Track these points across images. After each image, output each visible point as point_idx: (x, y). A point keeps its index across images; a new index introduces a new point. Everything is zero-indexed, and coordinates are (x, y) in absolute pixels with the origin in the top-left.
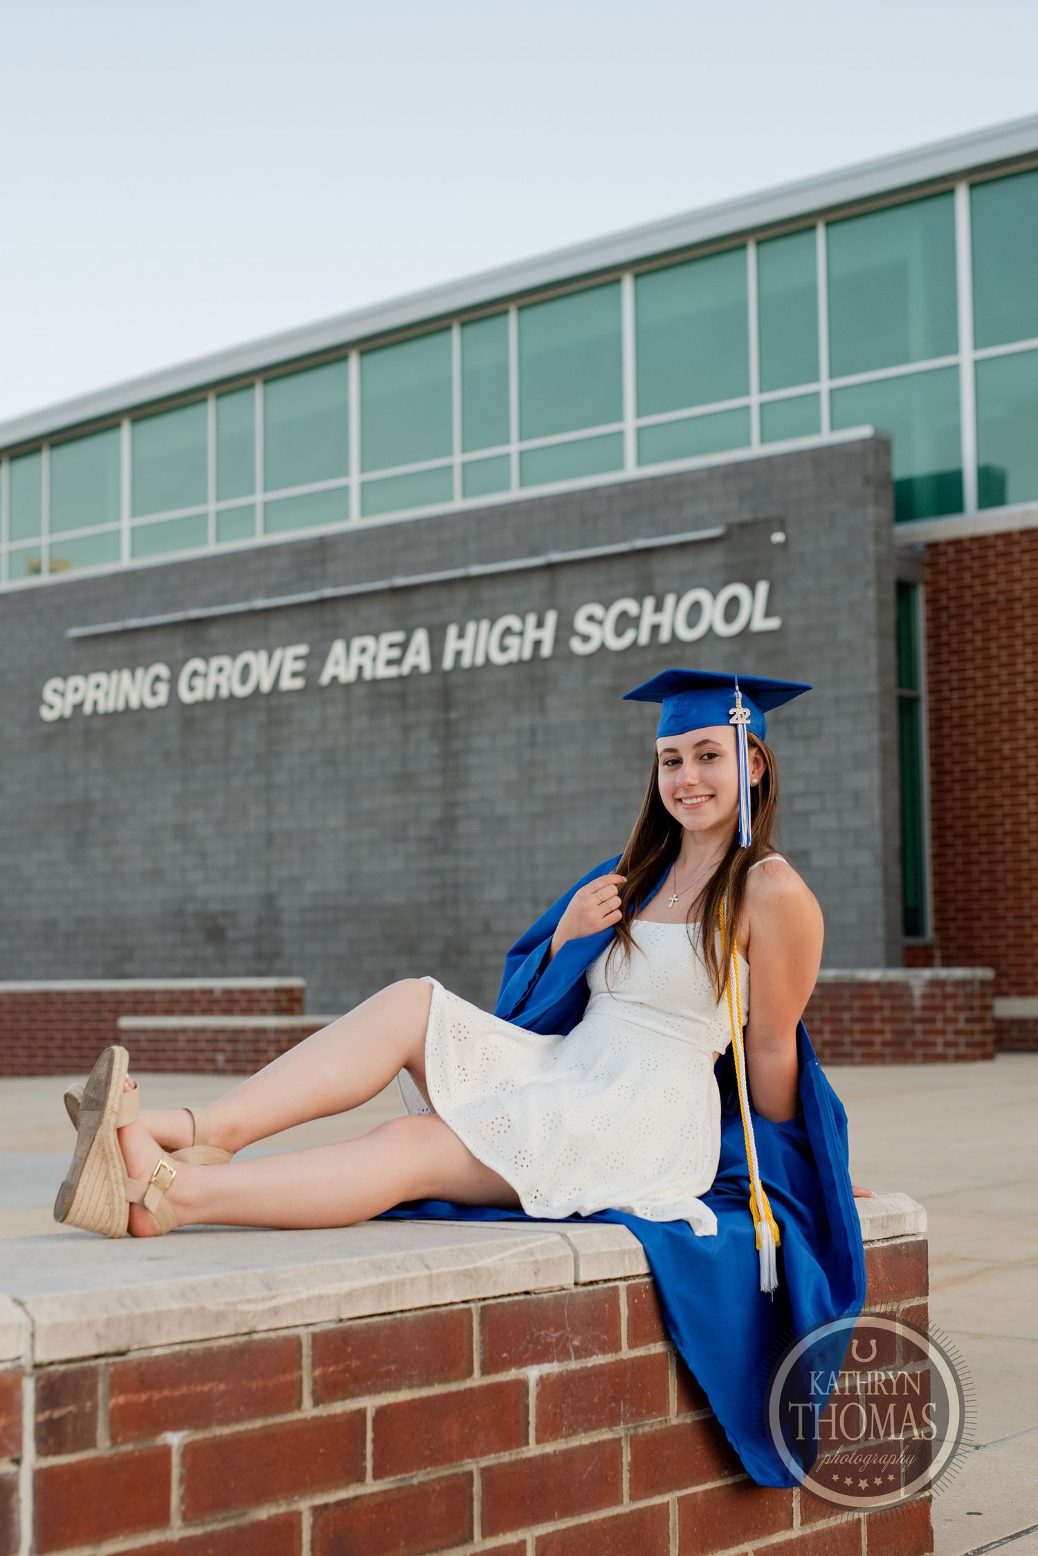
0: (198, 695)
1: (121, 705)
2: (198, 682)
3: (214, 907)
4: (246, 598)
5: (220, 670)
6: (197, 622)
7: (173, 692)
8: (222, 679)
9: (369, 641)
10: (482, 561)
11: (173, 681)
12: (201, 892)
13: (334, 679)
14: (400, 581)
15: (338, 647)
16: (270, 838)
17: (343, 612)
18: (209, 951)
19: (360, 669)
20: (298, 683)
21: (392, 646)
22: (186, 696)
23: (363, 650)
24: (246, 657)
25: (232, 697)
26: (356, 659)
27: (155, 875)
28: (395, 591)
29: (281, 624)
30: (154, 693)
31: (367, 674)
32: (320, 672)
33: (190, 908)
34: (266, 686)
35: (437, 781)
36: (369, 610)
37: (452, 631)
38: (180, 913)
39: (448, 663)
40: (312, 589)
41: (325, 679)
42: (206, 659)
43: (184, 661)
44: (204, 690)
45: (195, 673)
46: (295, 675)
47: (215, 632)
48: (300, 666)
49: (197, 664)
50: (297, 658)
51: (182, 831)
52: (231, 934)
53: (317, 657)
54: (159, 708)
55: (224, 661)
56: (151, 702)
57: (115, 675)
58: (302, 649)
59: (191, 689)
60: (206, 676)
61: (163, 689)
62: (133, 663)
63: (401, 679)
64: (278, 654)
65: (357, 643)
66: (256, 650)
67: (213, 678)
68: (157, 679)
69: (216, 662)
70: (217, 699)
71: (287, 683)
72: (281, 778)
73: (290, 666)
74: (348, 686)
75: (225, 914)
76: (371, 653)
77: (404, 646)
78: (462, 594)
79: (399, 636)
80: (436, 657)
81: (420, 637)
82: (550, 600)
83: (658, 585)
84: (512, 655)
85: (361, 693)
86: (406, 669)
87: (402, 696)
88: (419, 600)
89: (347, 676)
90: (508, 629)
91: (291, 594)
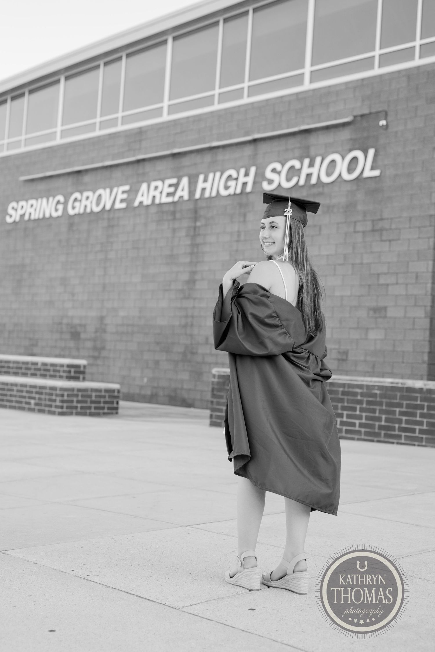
0: (76, 211)
1: (41, 216)
2: (77, 204)
3: (76, 321)
4: (102, 161)
5: (88, 198)
6: (79, 172)
7: (65, 209)
8: (88, 203)
9: (159, 183)
10: (218, 140)
11: (66, 203)
12: (70, 313)
13: (141, 203)
14: (176, 151)
15: (144, 186)
16: (104, 286)
17: (148, 167)
18: (73, 344)
19: (154, 197)
20: (123, 205)
21: (170, 186)
22: (71, 212)
23: (156, 188)
24: (100, 191)
25: (92, 212)
26: (152, 193)
27: (50, 303)
28: (174, 156)
29: (117, 174)
30: (56, 210)
31: (157, 201)
32: (135, 199)
33: (65, 321)
34: (108, 207)
35: (188, 260)
36: (161, 166)
37: (201, 177)
39: (198, 195)
40: (134, 156)
41: (136, 204)
42: (81, 192)
43: (72, 194)
44: (79, 209)
45: (76, 200)
46: (122, 201)
47: (87, 178)
48: (125, 196)
49: (77, 195)
50: (123, 192)
52: (82, 336)
53: (133, 191)
54: (58, 217)
55: (90, 194)
56: (55, 214)
57: (39, 200)
58: (127, 188)
59: (74, 208)
60: (80, 201)
61: (60, 207)
62: (48, 194)
63: (174, 203)
64: (115, 190)
65: (153, 184)
66: (105, 188)
67: (84, 202)
68: (58, 202)
69: (86, 194)
70: (84, 214)
71: (119, 205)
73: (120, 196)
74: (148, 206)
75: (81, 325)
76: (159, 189)
77: (176, 186)
78: (208, 158)
79: (174, 181)
80: (192, 192)
81: (185, 181)
82: (253, 160)
83: (312, 152)
84: (231, 191)
85: (153, 210)
86: (176, 198)
87: (174, 213)
88: (186, 161)
89: (147, 202)
90: (230, 177)
91: (123, 158)
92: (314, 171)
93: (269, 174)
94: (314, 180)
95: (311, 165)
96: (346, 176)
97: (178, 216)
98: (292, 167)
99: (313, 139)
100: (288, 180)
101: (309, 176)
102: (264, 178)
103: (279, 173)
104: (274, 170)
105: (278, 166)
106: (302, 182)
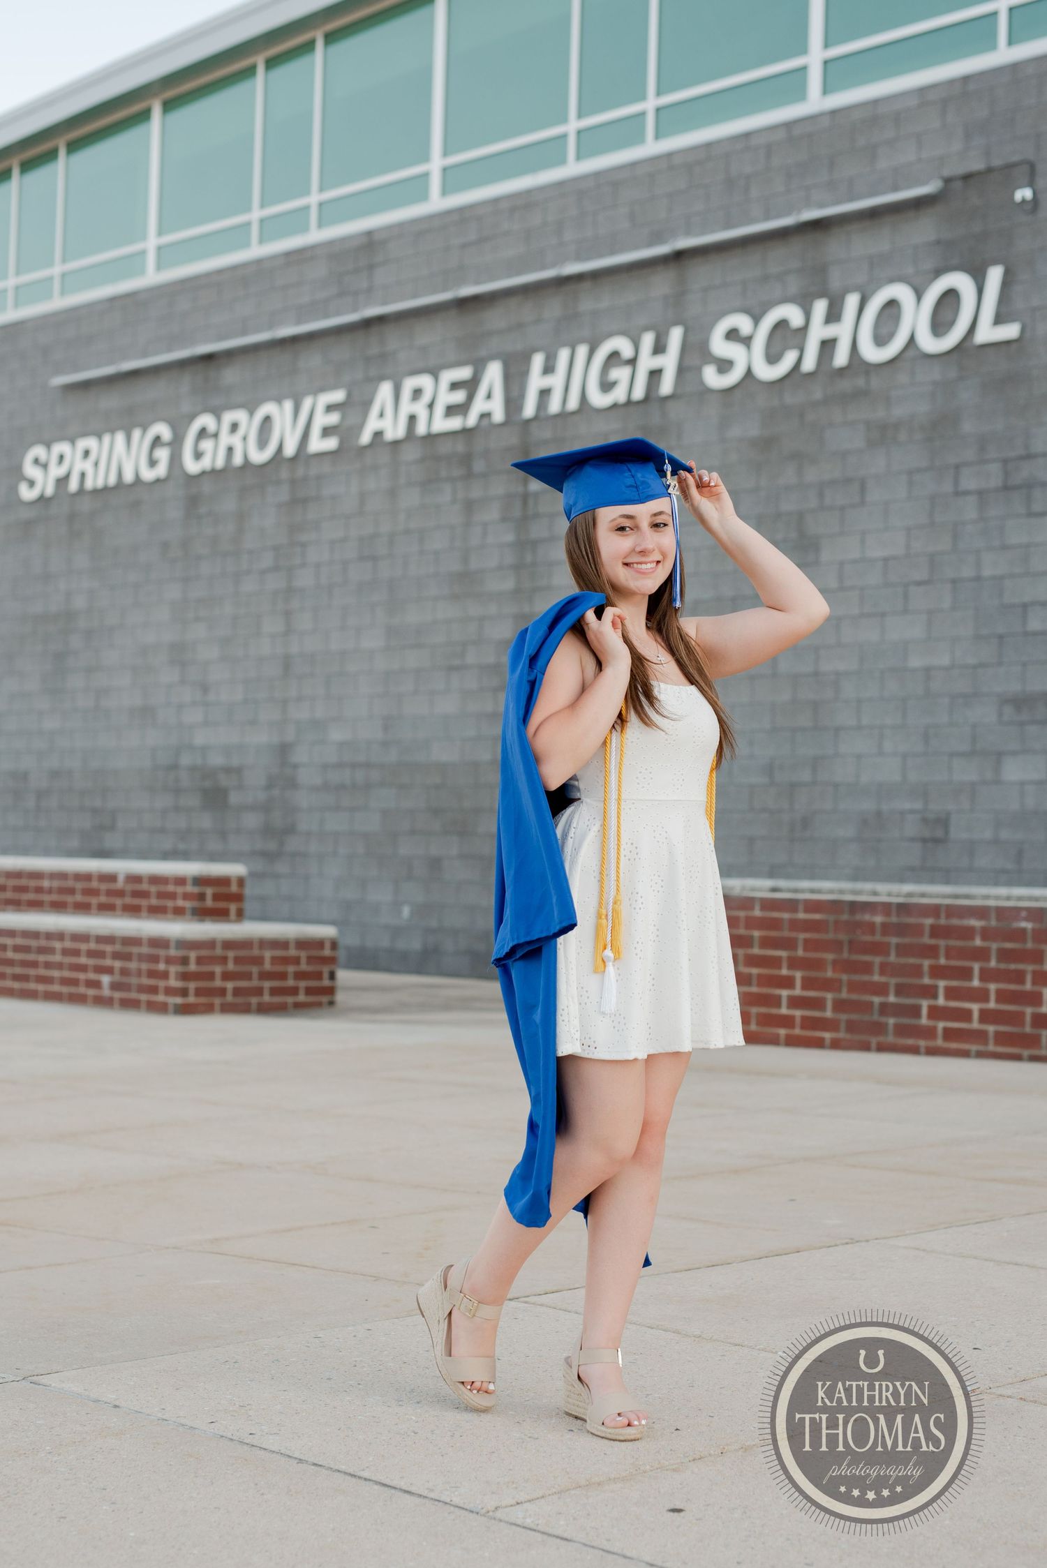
0: (206, 463)
1: (112, 480)
2: (207, 445)
3: (216, 760)
4: (271, 326)
5: (234, 427)
6: (209, 358)
7: (176, 459)
8: (236, 440)
9: (425, 381)
10: (579, 258)
11: (176, 444)
12: (200, 739)
13: (378, 435)
14: (467, 291)
15: (385, 389)
16: (287, 663)
17: (393, 340)
18: (205, 821)
19: (412, 419)
20: (331, 444)
21: (455, 386)
22: (192, 467)
23: (417, 393)
24: (268, 408)
25: (247, 464)
26: (406, 407)
27: (145, 714)
28: (464, 304)
29: (312, 360)
30: (153, 463)
31: (421, 429)
32: (361, 427)
33: (186, 760)
34: (290, 450)
36: (430, 335)
37: (538, 362)
38: (174, 767)
39: (529, 410)
40: (355, 310)
41: (366, 438)
42: (217, 413)
43: (192, 417)
44: (213, 456)
45: (203, 433)
46: (327, 432)
47: (231, 375)
48: (334, 418)
49: (206, 420)
50: (330, 408)
51: (179, 654)
52: (234, 798)
53: (357, 405)
54: (158, 481)
55: (240, 416)
56: (148, 475)
57: (107, 439)
58: (338, 396)
59: (198, 455)
60: (216, 435)
61: (163, 454)
62: (129, 421)
63: (466, 432)
64: (307, 403)
65: (410, 384)
66: (279, 400)
67: (225, 439)
68: (157, 441)
69: (229, 417)
70: (227, 469)
71: (317, 444)
72: (305, 579)
73: (322, 420)
74: (396, 443)
75: (228, 770)
76: (426, 398)
77: (471, 386)
78: (553, 308)
79: (465, 373)
80: (513, 402)
81: (494, 373)
82: (676, 311)
83: (835, 280)
84: (619, 395)
85: (411, 453)
86: (472, 420)
87: (466, 460)
88: (495, 318)
89: (394, 430)
90: (614, 358)
91: (326, 316)
92: (842, 332)
93: (719, 346)
94: (841, 358)
95: (833, 316)
96: (929, 344)
97: (479, 466)
98: (782, 324)
99: (835, 247)
100: (772, 358)
101: (828, 346)
102: (708, 357)
103: (747, 341)
104: (732, 335)
105: (743, 323)
106: (809, 364)
